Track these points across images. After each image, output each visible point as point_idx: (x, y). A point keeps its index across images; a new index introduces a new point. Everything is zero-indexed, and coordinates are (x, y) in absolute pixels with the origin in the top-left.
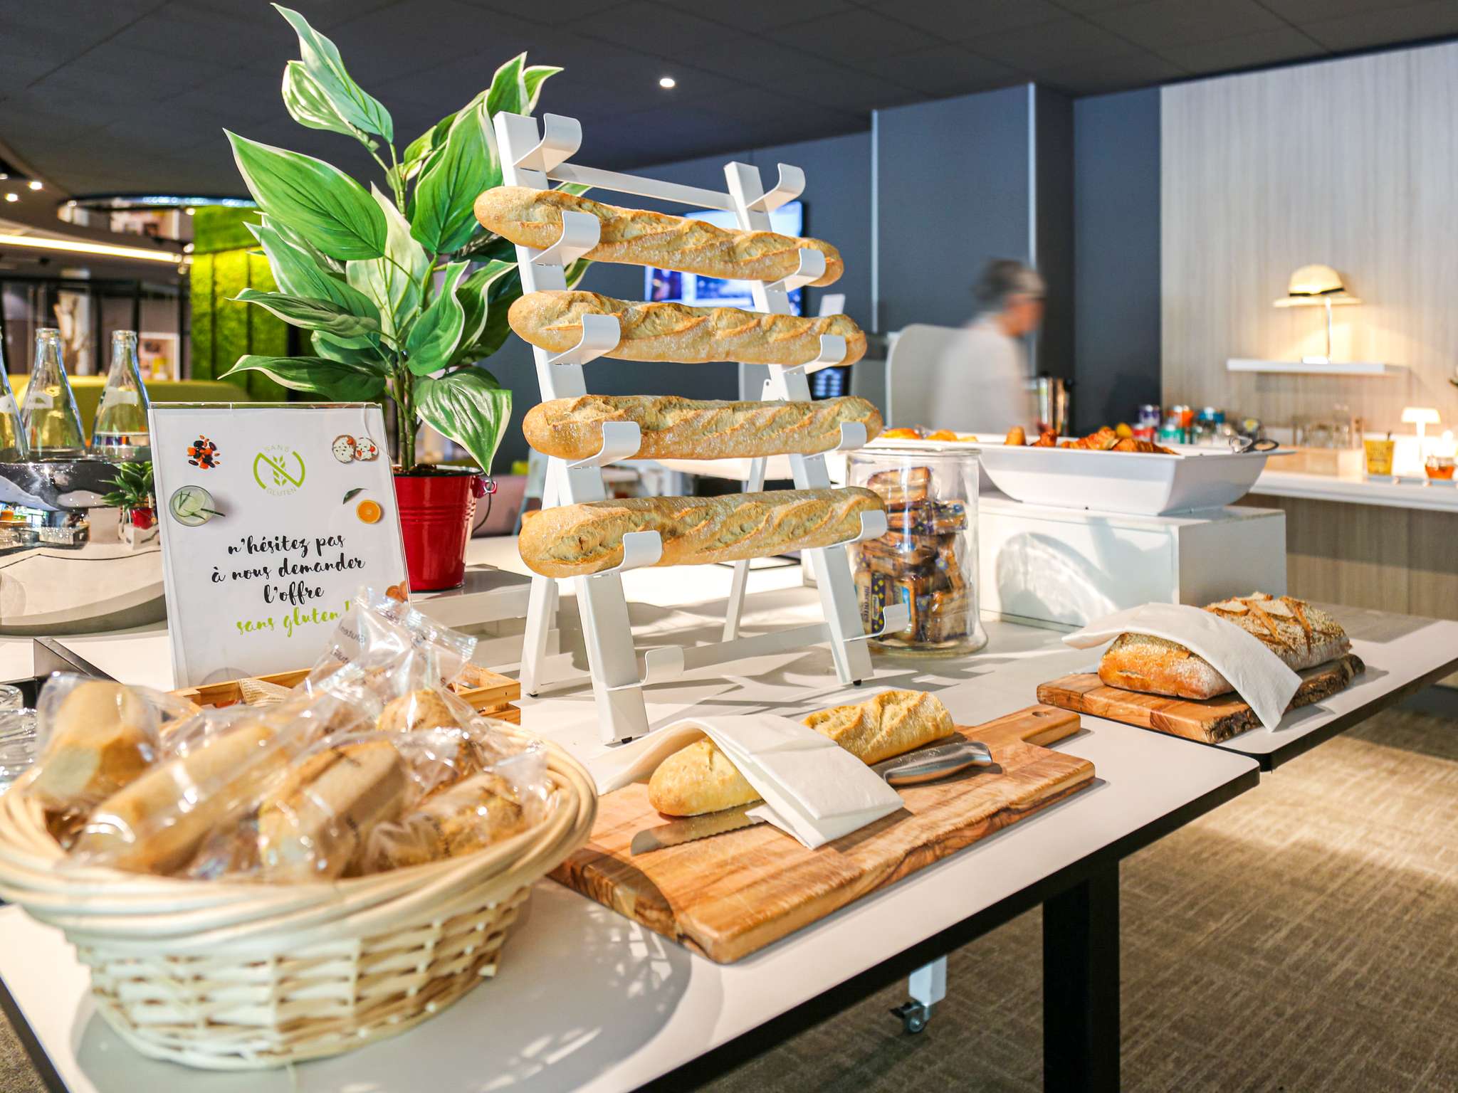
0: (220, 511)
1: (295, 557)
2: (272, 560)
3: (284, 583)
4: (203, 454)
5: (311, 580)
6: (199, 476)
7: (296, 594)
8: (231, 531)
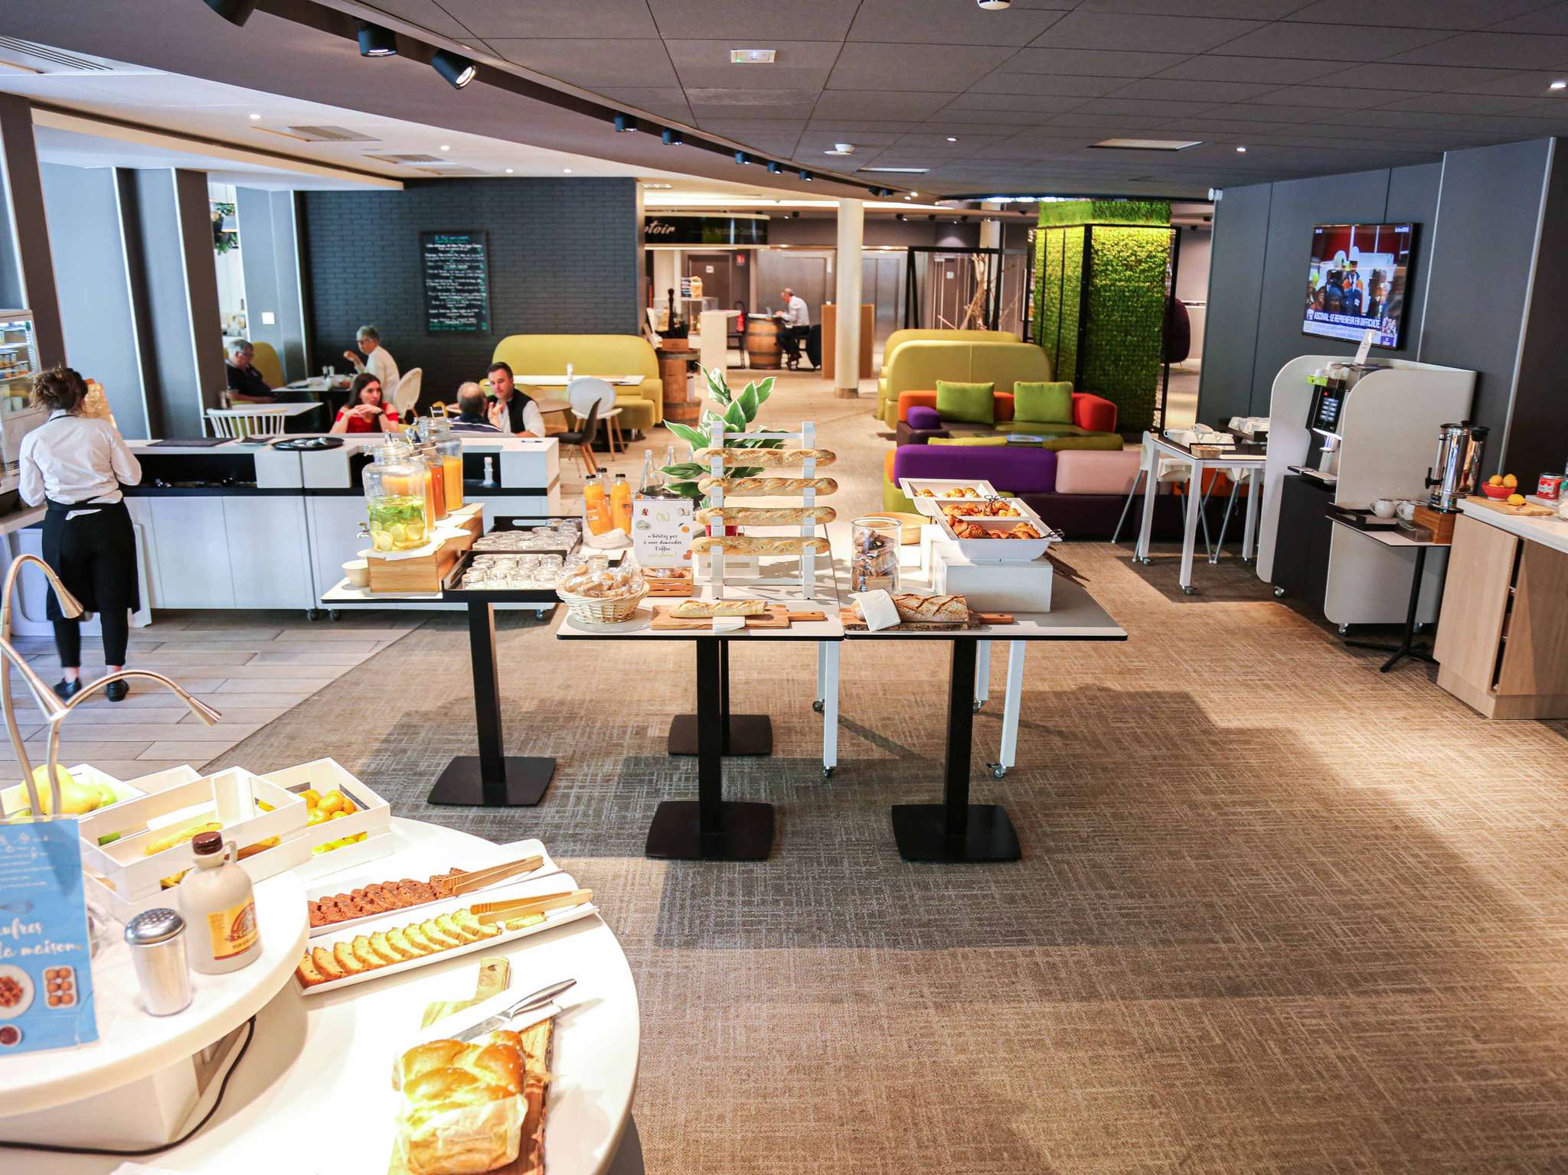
0: (647, 527)
1: (664, 540)
2: (659, 540)
3: (660, 546)
4: (645, 512)
5: (667, 546)
6: (644, 518)
7: (663, 549)
8: (649, 532)
